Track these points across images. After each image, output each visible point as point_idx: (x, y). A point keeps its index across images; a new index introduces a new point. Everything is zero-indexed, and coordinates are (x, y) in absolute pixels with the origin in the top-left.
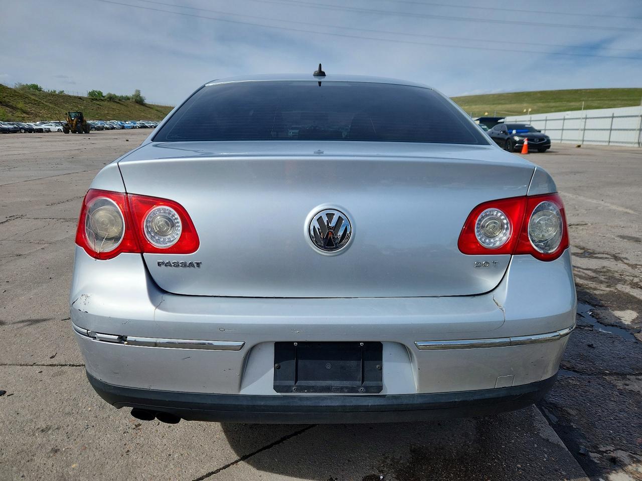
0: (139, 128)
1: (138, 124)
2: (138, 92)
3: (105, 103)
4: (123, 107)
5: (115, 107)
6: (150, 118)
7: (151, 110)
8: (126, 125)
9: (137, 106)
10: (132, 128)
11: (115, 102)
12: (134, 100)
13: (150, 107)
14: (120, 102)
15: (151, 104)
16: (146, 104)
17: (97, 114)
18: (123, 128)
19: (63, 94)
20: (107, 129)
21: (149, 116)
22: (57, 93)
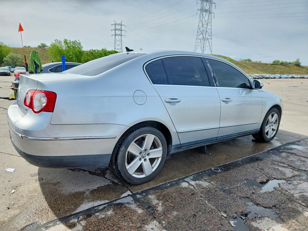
0: (290, 78)
1: (290, 76)
2: (298, 60)
3: (278, 66)
4: (287, 68)
5: (282, 68)
6: (301, 73)
7: (303, 69)
8: (282, 77)
9: (296, 67)
10: (286, 78)
11: (284, 65)
12: (295, 64)
13: (303, 67)
14: (286, 65)
15: (304, 65)
16: (301, 66)
17: (272, 71)
18: (280, 78)
19: (260, 63)
20: (271, 78)
21: (301, 72)
22: (258, 62)
